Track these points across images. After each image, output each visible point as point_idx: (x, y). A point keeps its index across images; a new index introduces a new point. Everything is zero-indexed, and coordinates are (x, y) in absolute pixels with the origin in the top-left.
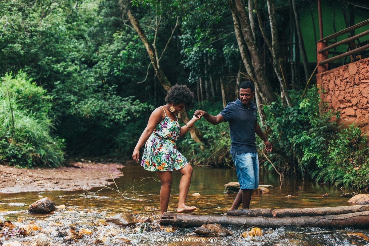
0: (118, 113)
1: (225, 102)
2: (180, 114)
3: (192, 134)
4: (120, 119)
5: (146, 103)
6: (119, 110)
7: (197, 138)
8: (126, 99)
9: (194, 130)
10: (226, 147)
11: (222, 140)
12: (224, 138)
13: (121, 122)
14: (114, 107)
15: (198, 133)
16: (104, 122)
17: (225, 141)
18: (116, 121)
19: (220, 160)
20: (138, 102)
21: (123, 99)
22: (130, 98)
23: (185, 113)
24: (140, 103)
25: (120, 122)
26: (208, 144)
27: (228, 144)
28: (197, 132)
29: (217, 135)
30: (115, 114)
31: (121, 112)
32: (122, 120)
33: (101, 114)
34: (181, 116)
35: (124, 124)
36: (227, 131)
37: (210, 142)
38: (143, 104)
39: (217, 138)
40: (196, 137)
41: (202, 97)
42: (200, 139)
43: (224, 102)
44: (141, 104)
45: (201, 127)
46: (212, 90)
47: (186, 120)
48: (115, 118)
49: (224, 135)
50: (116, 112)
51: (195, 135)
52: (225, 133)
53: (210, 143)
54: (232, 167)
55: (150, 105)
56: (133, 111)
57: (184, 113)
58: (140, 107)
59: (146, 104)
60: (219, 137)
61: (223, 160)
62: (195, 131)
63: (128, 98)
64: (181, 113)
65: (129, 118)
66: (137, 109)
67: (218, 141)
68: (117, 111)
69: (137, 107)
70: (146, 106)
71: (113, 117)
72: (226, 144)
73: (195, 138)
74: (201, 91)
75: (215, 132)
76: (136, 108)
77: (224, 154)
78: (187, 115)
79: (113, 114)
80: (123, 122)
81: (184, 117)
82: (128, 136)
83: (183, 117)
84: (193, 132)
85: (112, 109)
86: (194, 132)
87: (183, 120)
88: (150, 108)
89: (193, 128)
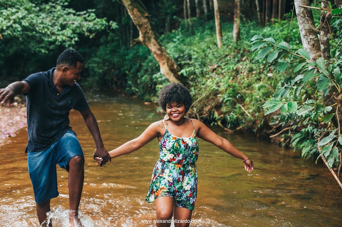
0: (60, 33)
1: (219, 17)
2: (142, 33)
3: (163, 67)
4: (64, 41)
5: (105, 18)
6: (63, 27)
7: (170, 73)
8: (82, 13)
9: (165, 61)
10: (216, 93)
11: (210, 80)
12: (214, 75)
13: (67, 46)
14: (57, 24)
15: (173, 65)
16: (40, 45)
17: (215, 82)
18: (57, 43)
19: (206, 112)
20: (93, 16)
21: (78, 13)
22: (88, 12)
23: (150, 32)
24: (95, 19)
25: (65, 45)
26: (188, 83)
27: (219, 86)
28: (170, 64)
29: (203, 70)
30: (57, 33)
31: (64, 31)
32: (68, 43)
33: (34, 33)
34: (144, 37)
35: (71, 48)
36: (219, 64)
37: (192, 80)
38: (99, 20)
39: (203, 74)
40: (168, 71)
41: (189, 13)
42: (174, 76)
43: (217, 16)
44: (97, 20)
45: (182, 55)
46: (205, 6)
47: (152, 44)
48: (56, 40)
49: (214, 70)
50: (58, 30)
51: (167, 68)
52: (216, 66)
53: (190, 82)
54: (226, 129)
55: (111, 22)
56: (85, 29)
57: (148, 33)
58: (95, 24)
59: (105, 20)
60: (206, 74)
61: (210, 112)
62: (168, 62)
63: (85, 12)
64: (144, 31)
65: (76, 39)
66: (90, 27)
67: (204, 80)
68: (60, 28)
69: (91, 24)
70: (104, 22)
71: (54, 37)
72: (217, 88)
73: (168, 74)
74: (188, 4)
75: (199, 65)
76: (89, 25)
77: (213, 104)
78: (153, 36)
79: (53, 34)
80: (69, 46)
81: (149, 39)
82: (98, 63)
83: (147, 39)
84: (164, 64)
85: (54, 25)
86: (166, 64)
87: (146, 43)
88: (111, 26)
89: (163, 58)
